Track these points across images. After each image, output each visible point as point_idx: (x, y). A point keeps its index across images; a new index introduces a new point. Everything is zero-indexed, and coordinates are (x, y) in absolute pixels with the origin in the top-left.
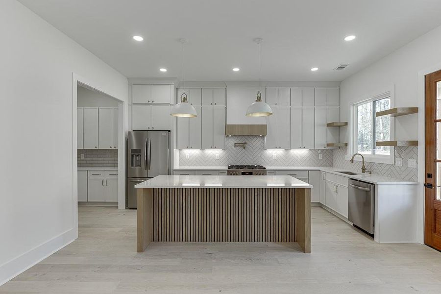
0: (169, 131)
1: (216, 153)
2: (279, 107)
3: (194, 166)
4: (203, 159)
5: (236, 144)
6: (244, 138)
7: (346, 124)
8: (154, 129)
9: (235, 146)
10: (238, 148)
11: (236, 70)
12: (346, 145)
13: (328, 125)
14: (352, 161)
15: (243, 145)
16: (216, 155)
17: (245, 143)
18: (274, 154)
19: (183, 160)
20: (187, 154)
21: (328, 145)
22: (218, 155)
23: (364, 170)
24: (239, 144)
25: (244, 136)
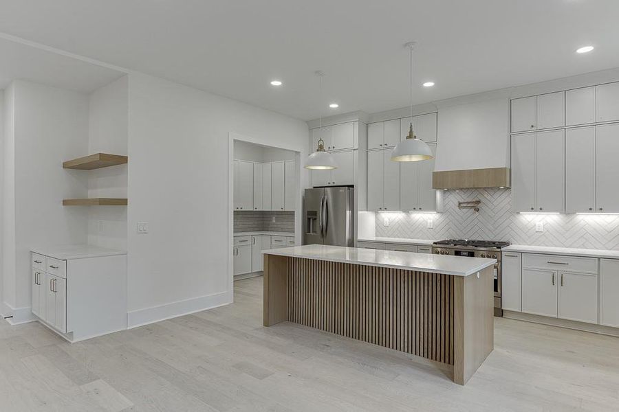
0: (352, 186)
1: (428, 218)
3: (395, 237)
4: (409, 227)
5: (461, 203)
6: (476, 193)
8: (335, 185)
9: (460, 207)
10: (465, 210)
15: (476, 206)
16: (429, 221)
17: (478, 202)
18: (537, 224)
19: (379, 227)
20: (386, 219)
22: (432, 221)
24: (468, 203)
25: (476, 188)
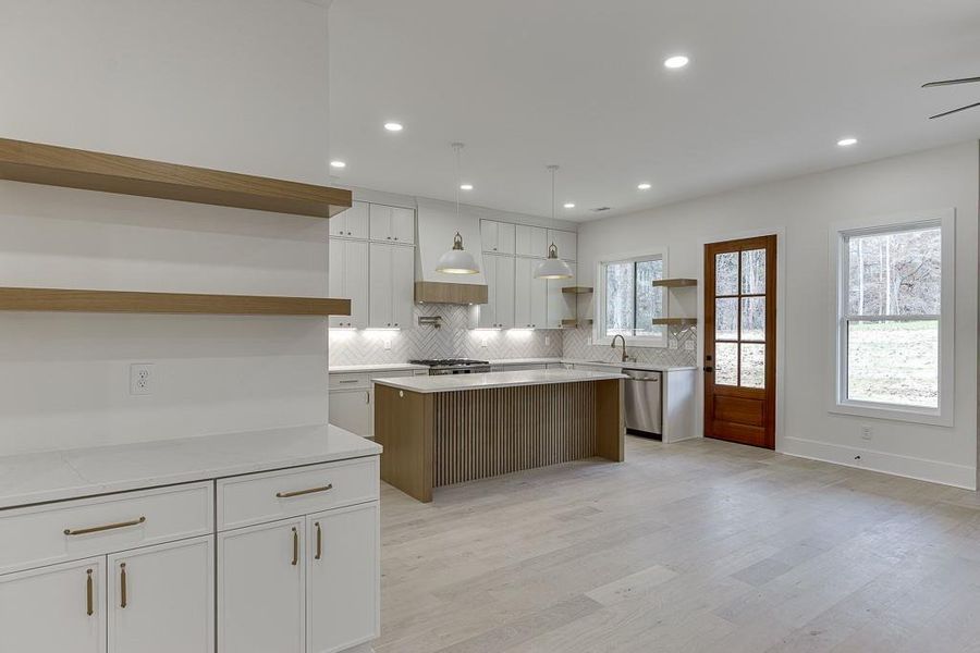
2: (499, 254)
5: (422, 318)
6: (435, 308)
7: (591, 290)
9: (420, 323)
10: (425, 326)
11: (467, 187)
12: (591, 322)
13: (564, 290)
14: (613, 346)
15: (435, 322)
16: (386, 341)
17: (438, 318)
21: (564, 322)
22: (390, 340)
23: (625, 357)
24: (427, 318)
25: (435, 303)
